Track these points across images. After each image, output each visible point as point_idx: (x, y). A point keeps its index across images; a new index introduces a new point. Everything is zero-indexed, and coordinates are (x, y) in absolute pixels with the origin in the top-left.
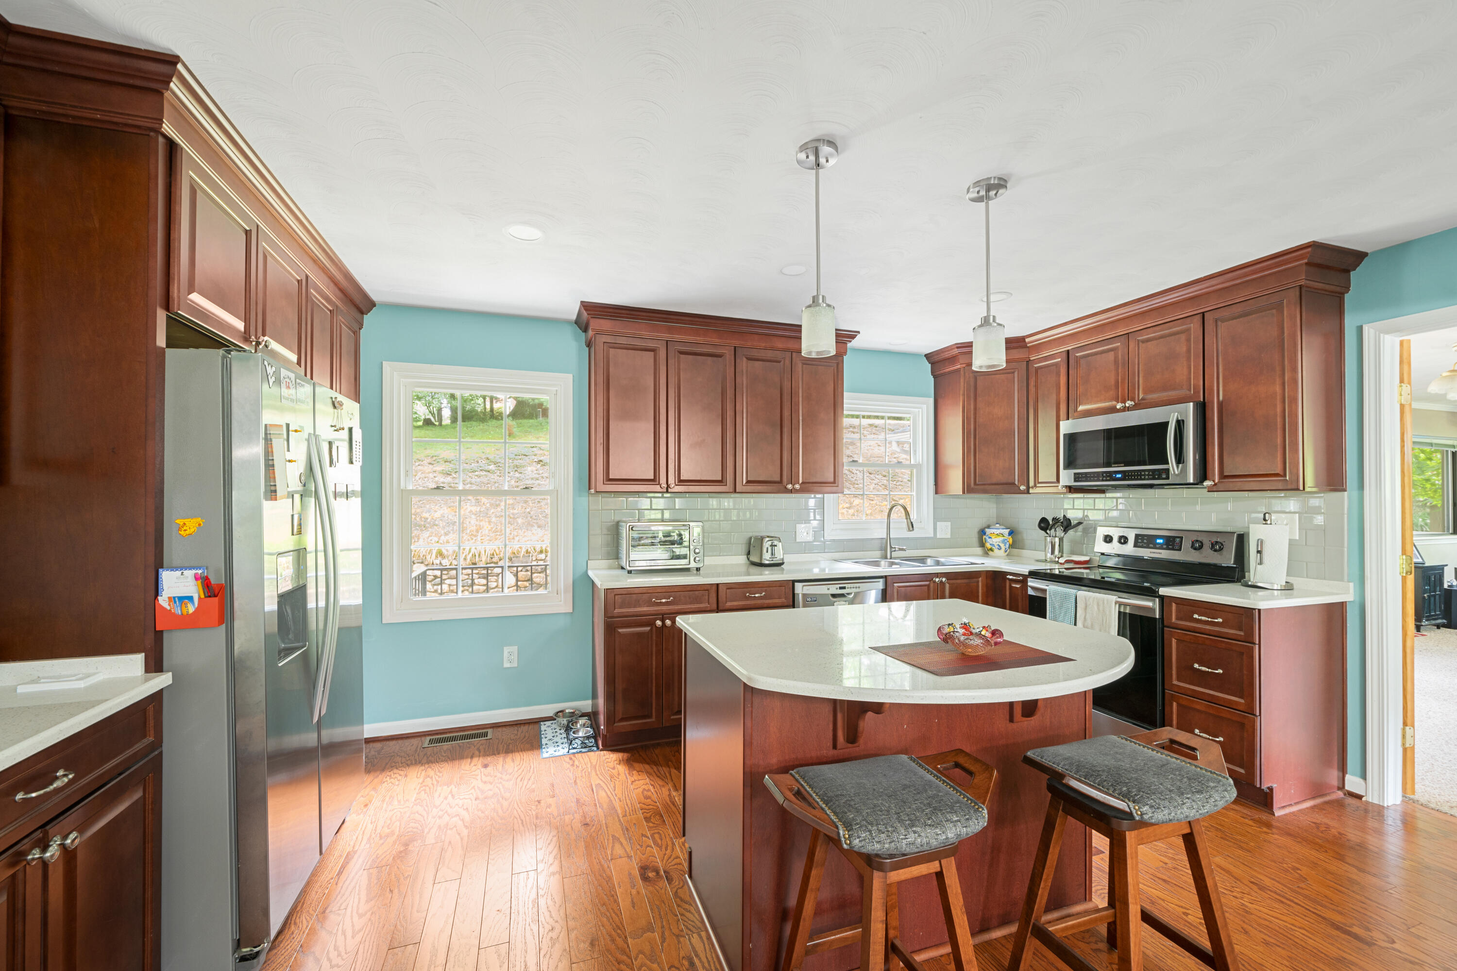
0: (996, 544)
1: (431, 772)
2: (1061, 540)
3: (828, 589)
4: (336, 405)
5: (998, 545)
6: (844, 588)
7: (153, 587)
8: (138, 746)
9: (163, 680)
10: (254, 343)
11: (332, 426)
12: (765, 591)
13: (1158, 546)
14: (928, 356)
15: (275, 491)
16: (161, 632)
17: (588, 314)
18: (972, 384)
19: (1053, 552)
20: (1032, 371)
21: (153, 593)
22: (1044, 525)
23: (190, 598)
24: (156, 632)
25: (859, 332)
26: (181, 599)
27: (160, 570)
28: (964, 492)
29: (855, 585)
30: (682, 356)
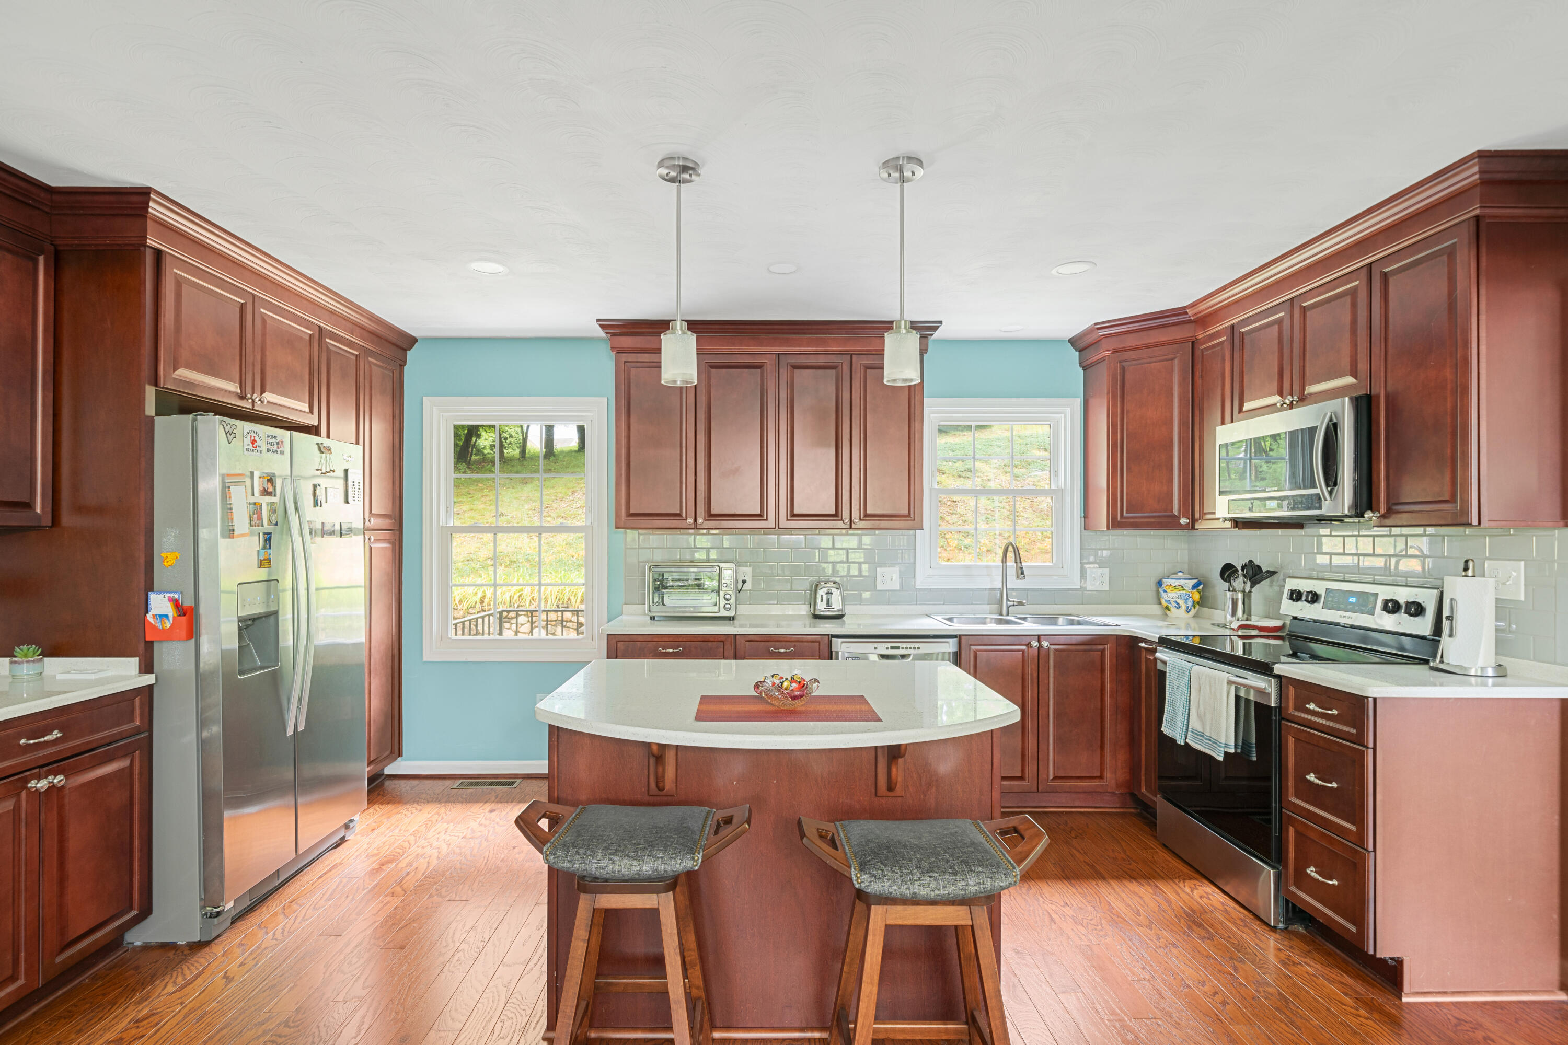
0: (1172, 601)
1: (443, 810)
2: (1247, 596)
3: (876, 648)
4: (323, 450)
5: (1176, 602)
6: (898, 648)
7: (143, 606)
8: (125, 727)
9: (149, 679)
10: (250, 401)
11: (317, 470)
12: (794, 647)
13: (1349, 607)
14: (1073, 342)
15: (233, 530)
16: (152, 642)
17: (607, 333)
18: (1119, 378)
19: (1234, 613)
20: (1198, 353)
21: (143, 611)
22: (1228, 572)
23: (167, 616)
24: (146, 642)
25: (941, 322)
26: (161, 616)
27: (149, 593)
28: (1108, 528)
29: (913, 645)
30: (714, 371)
